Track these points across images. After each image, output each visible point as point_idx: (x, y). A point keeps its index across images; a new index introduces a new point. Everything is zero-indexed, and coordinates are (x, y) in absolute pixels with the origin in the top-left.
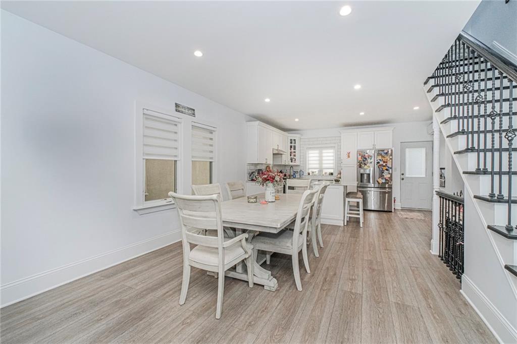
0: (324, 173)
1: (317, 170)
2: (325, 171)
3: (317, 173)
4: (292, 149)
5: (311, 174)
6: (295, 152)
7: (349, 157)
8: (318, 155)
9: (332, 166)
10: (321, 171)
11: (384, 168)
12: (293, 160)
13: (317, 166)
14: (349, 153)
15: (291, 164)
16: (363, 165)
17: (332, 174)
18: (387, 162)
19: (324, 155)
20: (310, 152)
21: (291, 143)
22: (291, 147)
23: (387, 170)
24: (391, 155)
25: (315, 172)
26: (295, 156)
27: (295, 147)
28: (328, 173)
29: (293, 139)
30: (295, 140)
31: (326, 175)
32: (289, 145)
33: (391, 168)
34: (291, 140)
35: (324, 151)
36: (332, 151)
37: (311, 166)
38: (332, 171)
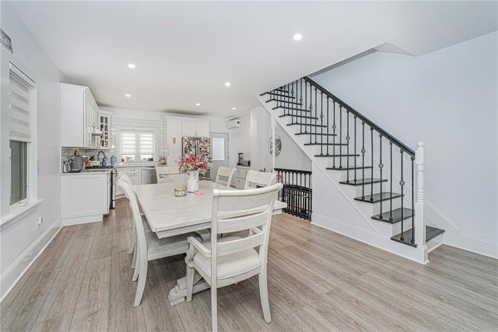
0: (142, 158)
1: (133, 156)
2: (142, 157)
3: (134, 158)
4: (104, 129)
5: (125, 161)
6: (106, 134)
7: (174, 142)
8: (134, 139)
9: (151, 151)
10: (138, 156)
11: (205, 153)
12: (105, 143)
13: (133, 151)
14: (175, 139)
15: (102, 148)
16: (188, 151)
17: (152, 160)
18: (206, 148)
19: (141, 139)
20: (124, 134)
21: (102, 121)
22: (102, 126)
23: (207, 155)
24: (209, 143)
25: (132, 158)
26: (106, 138)
27: (106, 126)
28: (147, 159)
29: (104, 116)
30: (106, 118)
31: (145, 161)
32: (100, 123)
33: (209, 153)
34: (102, 118)
35: (142, 135)
36: (151, 135)
37: (124, 151)
38: (150, 157)
